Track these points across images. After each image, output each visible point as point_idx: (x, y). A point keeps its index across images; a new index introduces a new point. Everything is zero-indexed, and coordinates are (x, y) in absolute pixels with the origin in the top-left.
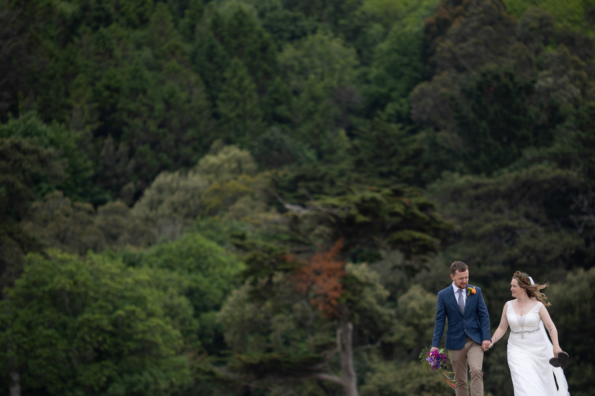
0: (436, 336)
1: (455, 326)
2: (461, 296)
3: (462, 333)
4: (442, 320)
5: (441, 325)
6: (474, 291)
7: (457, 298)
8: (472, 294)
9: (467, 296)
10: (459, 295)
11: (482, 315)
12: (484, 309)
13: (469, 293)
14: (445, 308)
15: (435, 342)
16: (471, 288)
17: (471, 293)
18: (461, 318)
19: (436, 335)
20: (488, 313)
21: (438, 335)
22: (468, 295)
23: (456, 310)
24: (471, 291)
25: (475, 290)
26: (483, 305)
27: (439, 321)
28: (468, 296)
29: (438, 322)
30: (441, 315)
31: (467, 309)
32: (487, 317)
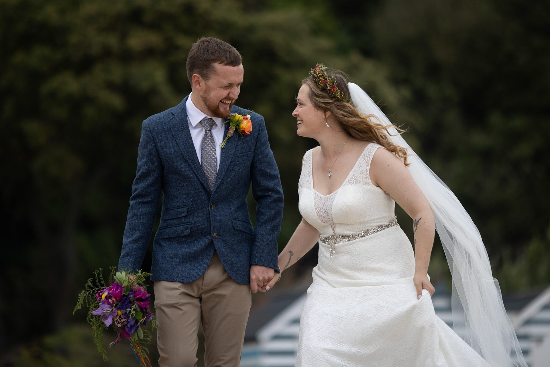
0: (130, 242)
1: (183, 220)
2: (208, 138)
3: (204, 241)
4: (149, 199)
5: (145, 214)
6: (246, 125)
7: (197, 142)
8: (239, 133)
9: (227, 138)
10: (203, 133)
11: (267, 194)
12: (273, 177)
13: (231, 132)
14: (161, 166)
15: (126, 260)
16: (238, 117)
17: (237, 130)
18: (205, 198)
19: (131, 239)
20: (281, 190)
21: (135, 241)
22: (229, 135)
23: (191, 175)
24: (238, 124)
25: (250, 124)
26: (270, 165)
27: (139, 203)
28: (229, 138)
29: (136, 203)
30: (148, 187)
31: (224, 177)
32: (279, 200)
